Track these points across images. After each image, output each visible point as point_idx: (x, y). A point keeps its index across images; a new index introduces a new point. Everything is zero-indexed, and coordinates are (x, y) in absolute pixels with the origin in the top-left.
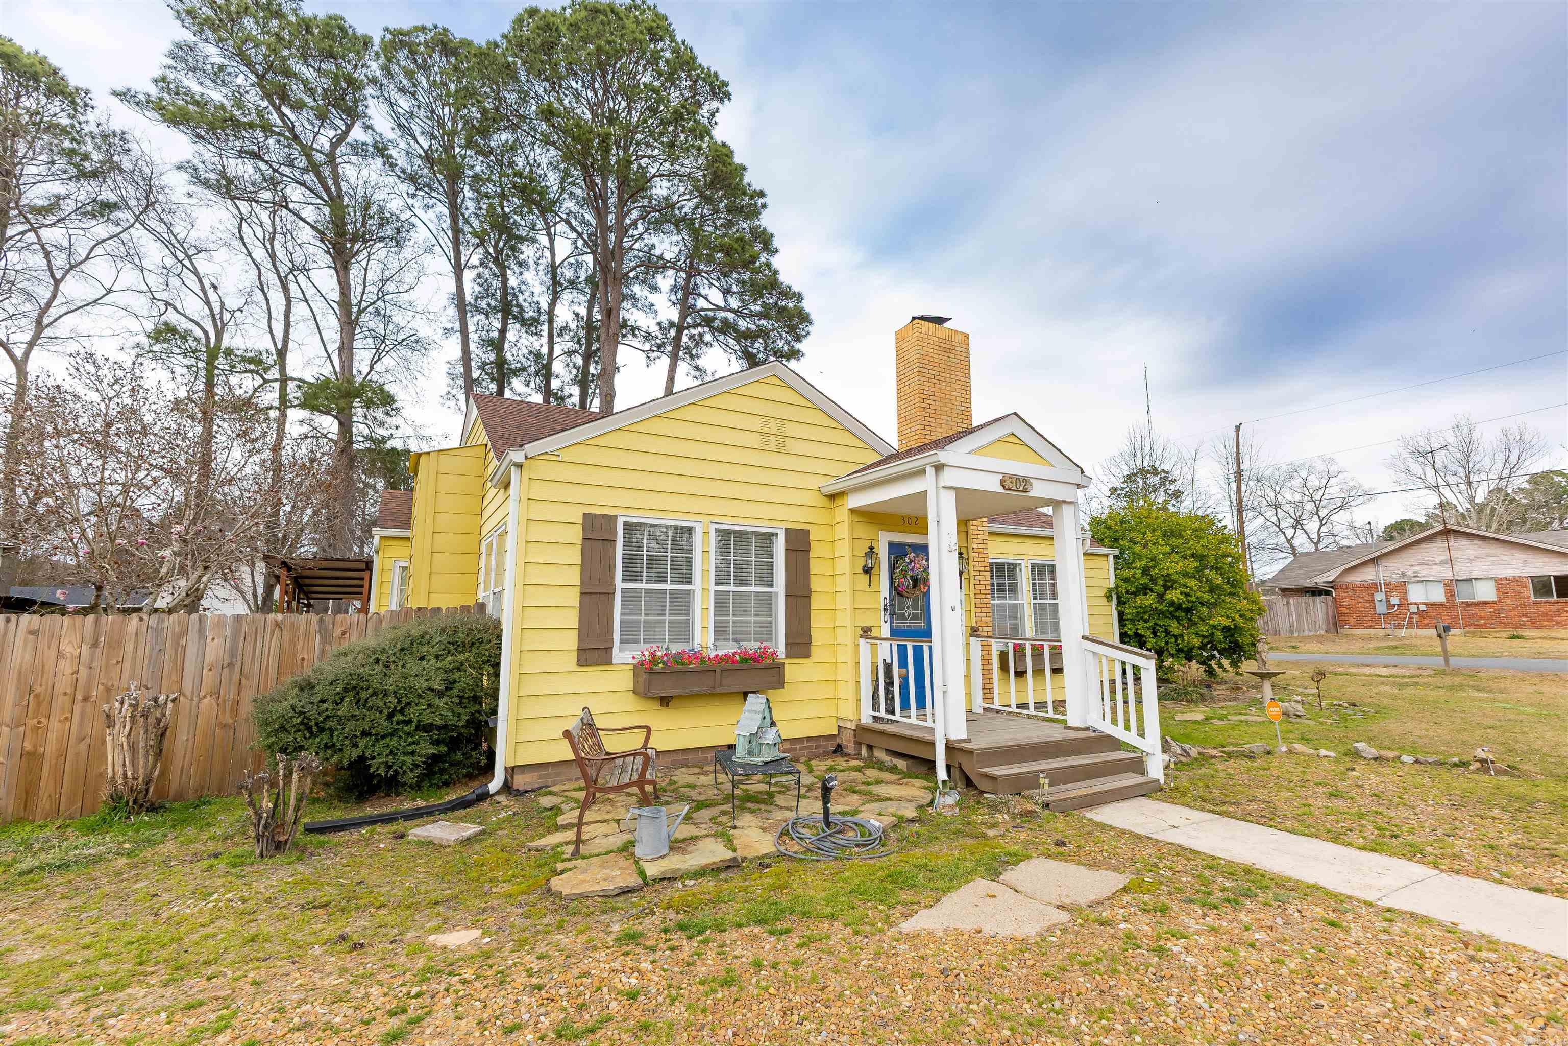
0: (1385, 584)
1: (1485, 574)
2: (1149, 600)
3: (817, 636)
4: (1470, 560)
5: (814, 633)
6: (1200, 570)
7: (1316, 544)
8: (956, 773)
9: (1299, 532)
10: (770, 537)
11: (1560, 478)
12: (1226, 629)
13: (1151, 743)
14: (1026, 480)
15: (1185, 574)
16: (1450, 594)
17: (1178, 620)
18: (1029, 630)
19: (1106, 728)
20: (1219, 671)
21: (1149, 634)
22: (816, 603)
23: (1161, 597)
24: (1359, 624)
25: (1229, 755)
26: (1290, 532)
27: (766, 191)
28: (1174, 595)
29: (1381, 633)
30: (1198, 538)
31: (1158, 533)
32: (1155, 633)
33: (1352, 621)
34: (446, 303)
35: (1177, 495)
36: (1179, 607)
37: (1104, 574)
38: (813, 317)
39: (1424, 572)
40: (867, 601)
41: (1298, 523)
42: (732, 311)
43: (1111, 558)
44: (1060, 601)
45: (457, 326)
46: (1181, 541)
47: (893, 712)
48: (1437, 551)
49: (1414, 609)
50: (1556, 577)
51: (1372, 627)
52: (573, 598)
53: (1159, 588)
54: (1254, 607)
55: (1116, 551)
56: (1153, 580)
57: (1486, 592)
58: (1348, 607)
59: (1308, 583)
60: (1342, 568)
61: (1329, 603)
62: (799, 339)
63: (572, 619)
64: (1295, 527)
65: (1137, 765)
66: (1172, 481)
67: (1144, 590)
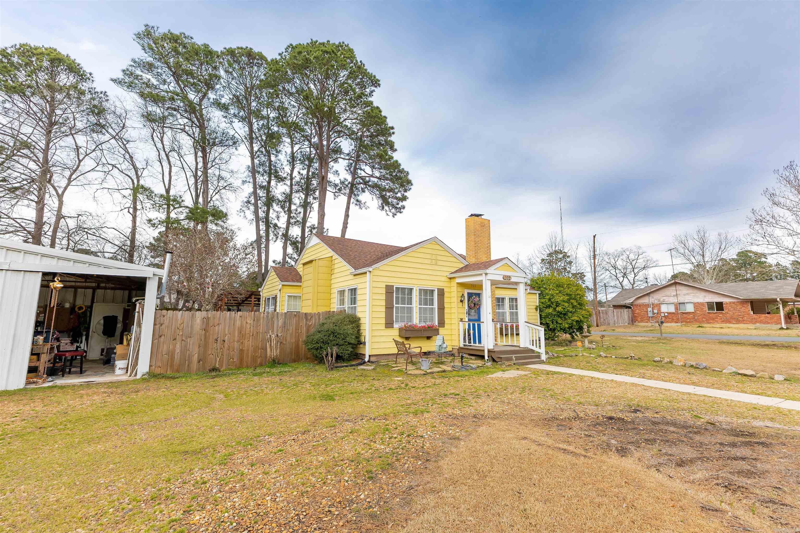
0: (652, 304)
1: (690, 301)
2: (551, 310)
3: (447, 321)
4: (685, 295)
5: (445, 320)
6: (569, 300)
7: (633, 285)
8: (490, 358)
9: (625, 279)
10: (432, 291)
11: (751, 254)
12: (577, 321)
13: (542, 350)
14: (510, 277)
15: (564, 301)
16: (676, 309)
17: (561, 318)
18: (508, 319)
19: (531, 347)
20: (576, 337)
21: (550, 323)
22: (446, 311)
23: (555, 309)
24: (642, 321)
25: (566, 356)
26: (621, 279)
27: (394, 127)
28: (559, 309)
29: (650, 324)
30: (569, 288)
31: (555, 285)
32: (553, 323)
33: (639, 319)
34: (245, 170)
35: (570, 263)
36: (561, 313)
37: (535, 300)
38: (413, 182)
39: (667, 299)
40: (461, 310)
41: (625, 275)
42: (376, 177)
43: (538, 295)
44: (518, 311)
45: (251, 180)
46: (562, 289)
47: (470, 343)
48: (672, 291)
49: (663, 315)
50: (716, 303)
51: (647, 322)
52: (383, 309)
53: (554, 306)
54: (588, 314)
55: (539, 292)
56: (552, 303)
57: (690, 308)
58: (638, 314)
59: (622, 303)
60: (635, 297)
61: (630, 312)
62: (406, 191)
63: (383, 315)
64: (623, 277)
65: (539, 356)
66: (569, 257)
67: (549, 307)
